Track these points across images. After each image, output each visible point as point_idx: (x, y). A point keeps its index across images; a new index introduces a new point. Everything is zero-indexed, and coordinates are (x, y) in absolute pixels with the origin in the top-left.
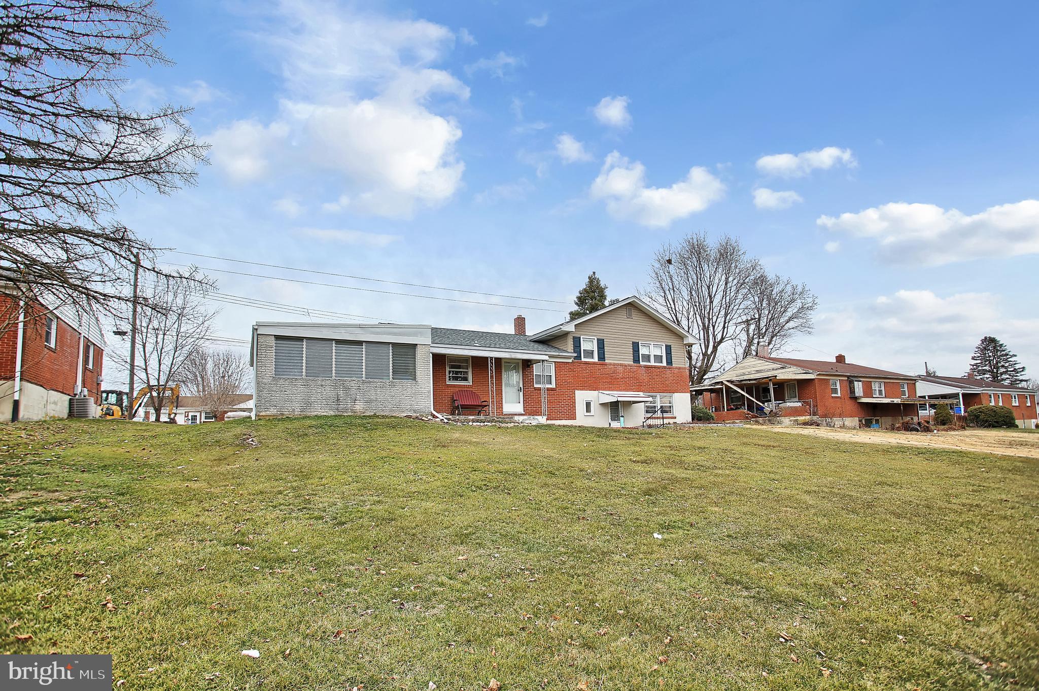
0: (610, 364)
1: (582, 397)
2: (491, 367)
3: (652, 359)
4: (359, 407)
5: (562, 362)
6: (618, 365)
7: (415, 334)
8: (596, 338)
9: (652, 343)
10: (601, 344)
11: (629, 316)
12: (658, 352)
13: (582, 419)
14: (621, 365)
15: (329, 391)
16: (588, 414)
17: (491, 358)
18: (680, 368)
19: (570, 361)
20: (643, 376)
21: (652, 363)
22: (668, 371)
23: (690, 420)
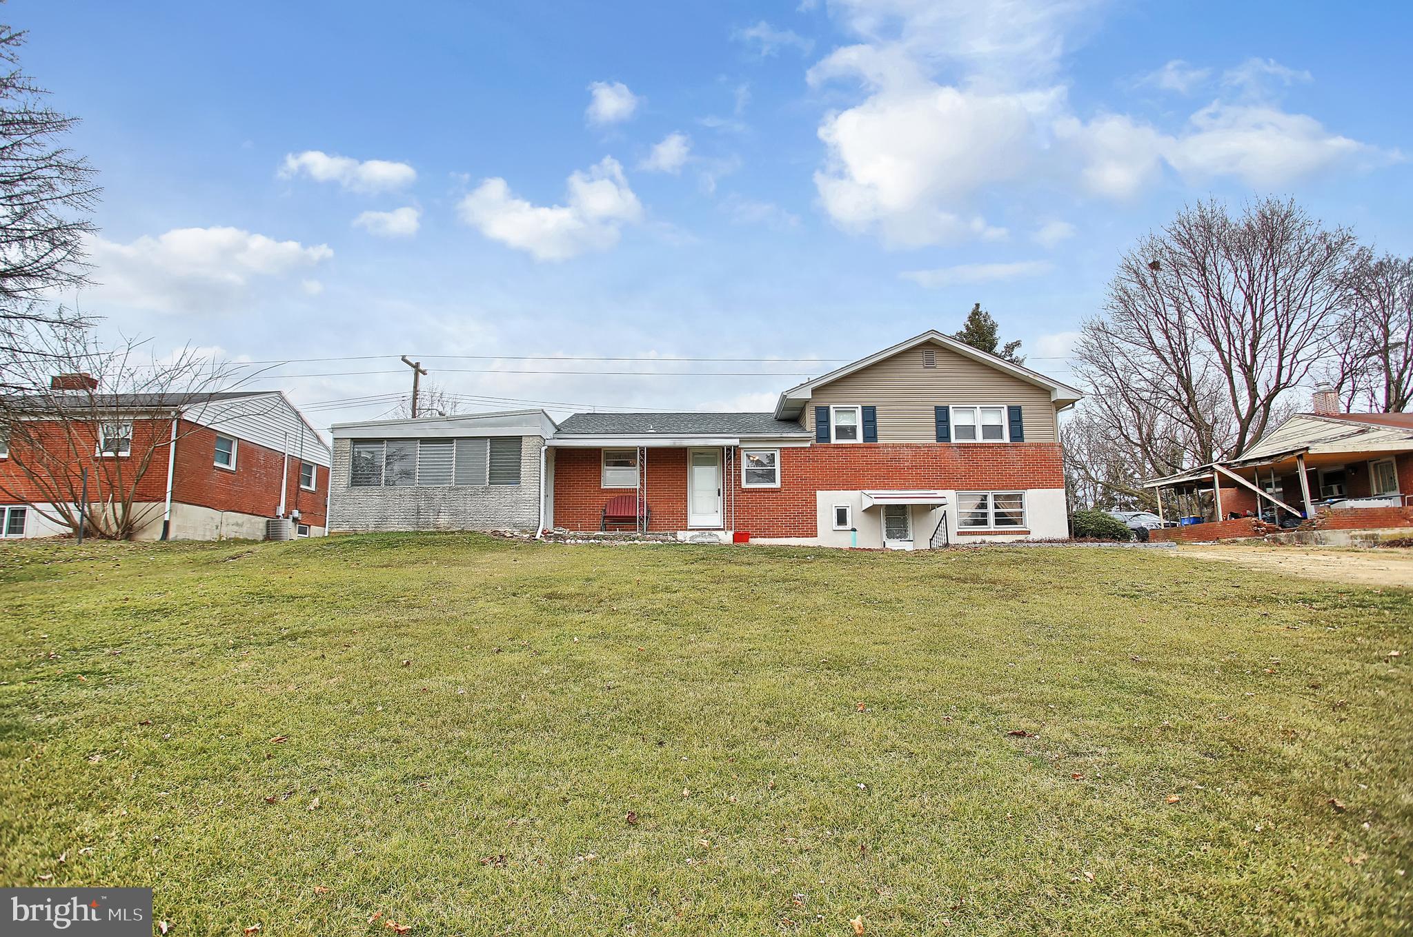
0: (886, 446)
1: (827, 501)
2: (641, 460)
3: (979, 432)
4: (444, 520)
5: (793, 448)
6: (902, 446)
7: (518, 423)
8: (860, 407)
9: (978, 406)
10: (870, 415)
11: (930, 364)
12: (992, 420)
13: (827, 535)
14: (908, 446)
15: (409, 504)
16: (841, 528)
17: (642, 449)
18: (1039, 446)
19: (808, 445)
20: (957, 463)
21: (980, 439)
22: (1013, 452)
23: (1065, 534)
